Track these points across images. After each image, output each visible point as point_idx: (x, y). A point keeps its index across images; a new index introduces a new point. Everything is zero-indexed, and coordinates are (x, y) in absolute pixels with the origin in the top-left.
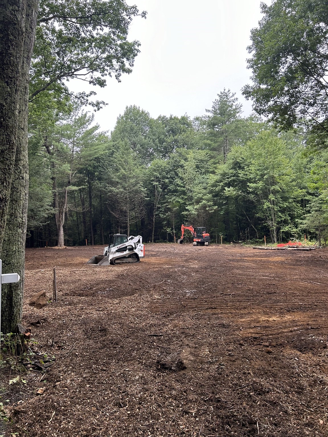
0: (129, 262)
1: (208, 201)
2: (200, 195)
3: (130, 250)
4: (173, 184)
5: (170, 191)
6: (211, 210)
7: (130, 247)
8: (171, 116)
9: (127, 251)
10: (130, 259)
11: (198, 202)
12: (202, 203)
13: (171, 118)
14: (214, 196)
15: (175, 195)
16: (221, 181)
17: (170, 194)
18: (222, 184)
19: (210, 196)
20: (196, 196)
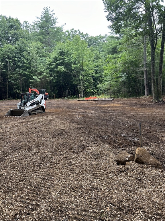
0: (39, 113)
1: (47, 73)
2: (42, 70)
3: (37, 104)
4: (20, 62)
5: (18, 66)
6: (49, 79)
7: (37, 102)
8: (10, 17)
9: (36, 105)
10: (40, 110)
11: (41, 74)
12: (44, 75)
13: (10, 18)
14: (50, 71)
15: (22, 69)
16: (55, 62)
17: (19, 68)
18: (55, 64)
19: (48, 70)
20: (39, 71)
